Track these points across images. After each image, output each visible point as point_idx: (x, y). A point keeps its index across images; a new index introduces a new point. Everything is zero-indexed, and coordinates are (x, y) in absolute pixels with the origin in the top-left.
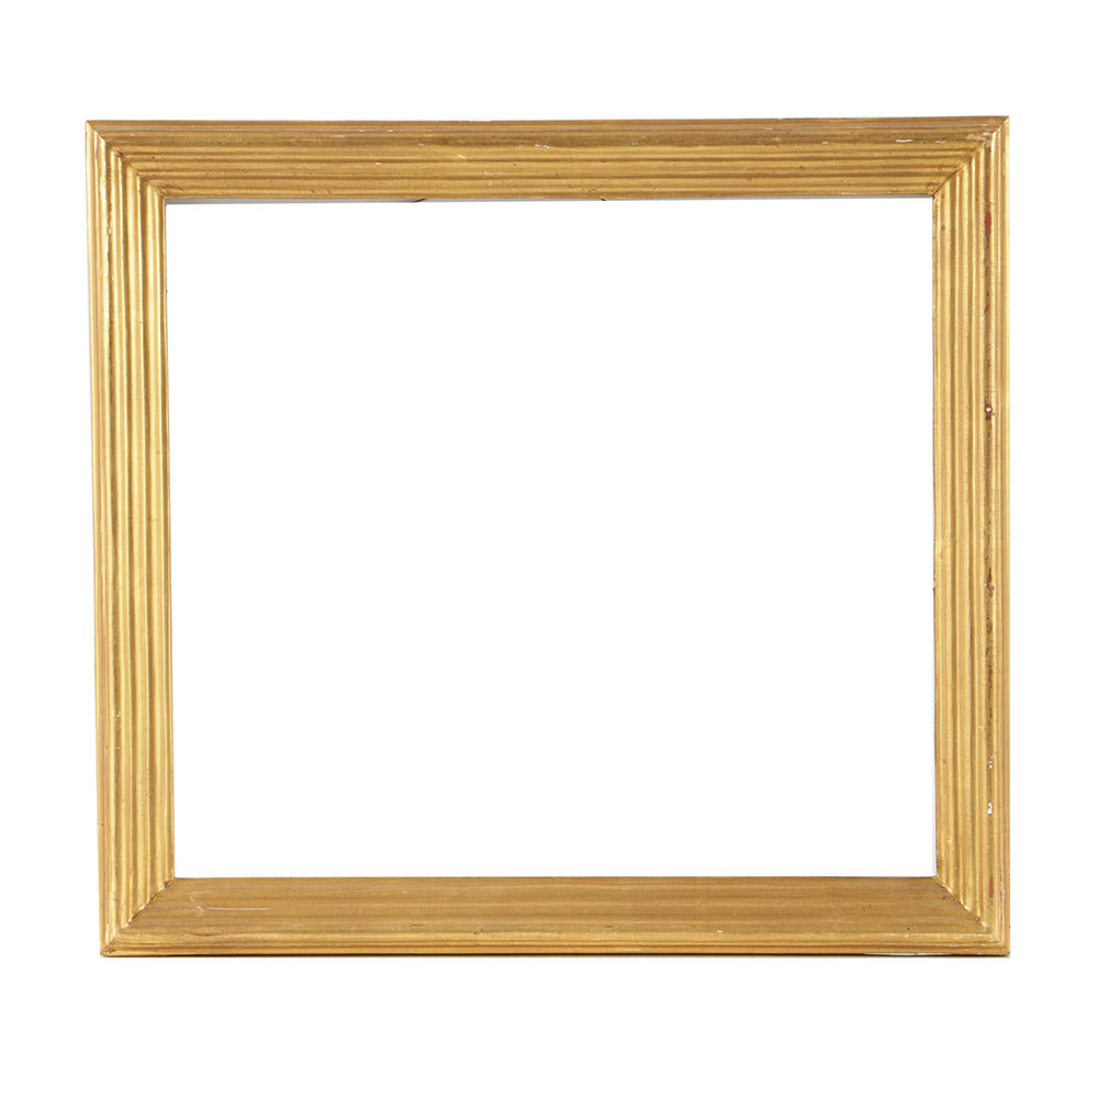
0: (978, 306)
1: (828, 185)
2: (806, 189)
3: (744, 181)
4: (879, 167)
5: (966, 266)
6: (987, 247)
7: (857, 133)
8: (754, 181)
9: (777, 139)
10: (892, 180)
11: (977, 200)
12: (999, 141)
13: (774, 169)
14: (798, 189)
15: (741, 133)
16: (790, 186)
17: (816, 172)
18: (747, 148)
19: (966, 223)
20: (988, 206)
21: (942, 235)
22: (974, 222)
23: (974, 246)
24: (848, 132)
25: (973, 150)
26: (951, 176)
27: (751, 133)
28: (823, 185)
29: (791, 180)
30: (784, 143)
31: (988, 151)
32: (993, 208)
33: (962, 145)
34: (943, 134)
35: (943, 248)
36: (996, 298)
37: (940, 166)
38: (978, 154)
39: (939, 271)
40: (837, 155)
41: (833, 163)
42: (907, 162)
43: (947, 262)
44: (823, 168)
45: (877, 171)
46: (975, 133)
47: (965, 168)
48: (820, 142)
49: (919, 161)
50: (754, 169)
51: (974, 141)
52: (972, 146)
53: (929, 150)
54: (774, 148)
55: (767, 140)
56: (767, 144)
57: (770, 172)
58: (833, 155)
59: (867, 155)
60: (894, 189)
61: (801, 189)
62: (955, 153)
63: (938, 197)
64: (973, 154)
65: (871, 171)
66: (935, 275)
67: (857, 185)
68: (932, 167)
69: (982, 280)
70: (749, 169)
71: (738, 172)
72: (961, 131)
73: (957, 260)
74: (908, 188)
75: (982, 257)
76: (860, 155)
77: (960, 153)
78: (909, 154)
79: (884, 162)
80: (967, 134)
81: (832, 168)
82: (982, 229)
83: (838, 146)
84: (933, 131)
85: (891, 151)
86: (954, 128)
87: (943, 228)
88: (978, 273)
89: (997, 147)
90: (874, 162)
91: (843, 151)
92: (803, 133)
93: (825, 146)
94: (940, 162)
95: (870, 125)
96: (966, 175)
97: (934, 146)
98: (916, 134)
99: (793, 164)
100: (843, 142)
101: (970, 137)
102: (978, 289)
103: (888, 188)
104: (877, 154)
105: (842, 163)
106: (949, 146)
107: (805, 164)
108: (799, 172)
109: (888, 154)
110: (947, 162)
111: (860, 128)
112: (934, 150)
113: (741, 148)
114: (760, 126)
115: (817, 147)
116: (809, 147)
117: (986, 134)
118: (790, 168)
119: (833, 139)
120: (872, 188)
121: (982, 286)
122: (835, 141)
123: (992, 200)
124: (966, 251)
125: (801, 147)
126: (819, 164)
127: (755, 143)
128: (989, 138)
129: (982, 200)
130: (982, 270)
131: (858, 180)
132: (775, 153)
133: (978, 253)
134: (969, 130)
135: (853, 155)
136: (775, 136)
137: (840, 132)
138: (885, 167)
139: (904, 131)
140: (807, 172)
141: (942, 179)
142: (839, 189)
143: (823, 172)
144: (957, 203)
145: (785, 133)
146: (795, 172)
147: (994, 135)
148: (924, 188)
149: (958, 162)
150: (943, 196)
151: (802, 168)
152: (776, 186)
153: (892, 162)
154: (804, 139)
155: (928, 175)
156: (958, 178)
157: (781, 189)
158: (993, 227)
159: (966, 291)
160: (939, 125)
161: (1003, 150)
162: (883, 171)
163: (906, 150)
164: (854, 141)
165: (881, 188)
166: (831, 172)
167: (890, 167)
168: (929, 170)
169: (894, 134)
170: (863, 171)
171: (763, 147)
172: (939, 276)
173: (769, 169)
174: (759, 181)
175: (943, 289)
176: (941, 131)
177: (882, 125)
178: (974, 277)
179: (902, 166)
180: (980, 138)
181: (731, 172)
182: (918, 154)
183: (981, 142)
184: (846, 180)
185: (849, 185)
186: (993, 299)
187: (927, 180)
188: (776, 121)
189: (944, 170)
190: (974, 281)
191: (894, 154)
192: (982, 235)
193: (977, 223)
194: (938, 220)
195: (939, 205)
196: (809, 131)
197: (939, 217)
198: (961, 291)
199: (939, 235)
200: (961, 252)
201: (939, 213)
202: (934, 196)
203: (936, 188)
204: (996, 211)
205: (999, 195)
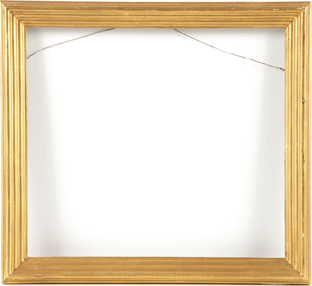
0: (300, 65)
1: (250, 25)
2: (243, 26)
3: (222, 23)
4: (267, 18)
5: (296, 52)
6: (303, 46)
7: (260, 7)
8: (225, 23)
9: (233, 9)
10: (272, 23)
11: (300, 30)
12: (308, 10)
13: (232, 19)
14: (240, 26)
15: (221, 7)
16: (238, 25)
17: (246, 20)
18: (223, 12)
19: (296, 37)
20: (304, 32)
21: (288, 42)
23: (299, 45)
24: (257, 7)
25: (299, 13)
26: (292, 22)
27: (224, 7)
28: (248, 25)
29: (237, 23)
30: (235, 10)
31: (304, 13)
33: (295, 11)
34: (289, 7)
35: (288, 46)
36: (306, 63)
37: (288, 18)
38: (301, 14)
39: (287, 54)
40: (253, 14)
41: (252, 17)
42: (277, 17)
43: (290, 51)
44: (249, 19)
45: (267, 20)
46: (300, 7)
47: (296, 19)
48: (247, 10)
49: (281, 17)
50: (225, 19)
51: (299, 10)
52: (298, 11)
53: (284, 13)
54: (232, 12)
56: (230, 10)
57: (231, 20)
58: (252, 14)
59: (263, 14)
60: (272, 26)
61: (241, 26)
62: (293, 14)
63: (287, 29)
64: (299, 14)
65: (264, 20)
67: (260, 24)
68: (285, 18)
69: (302, 57)
70: (224, 19)
71: (220, 20)
72: (295, 6)
73: (293, 50)
74: (277, 26)
75: (302, 49)
76: (261, 14)
77: (295, 14)
78: (277, 14)
79: (269, 17)
80: (297, 7)
81: (251, 19)
82: (302, 39)
83: (253, 11)
84: (285, 7)
85: (271, 13)
86: (293, 5)
87: (289, 39)
88: (300, 54)
89: (307, 12)
90: (266, 17)
91: (255, 13)
92: (242, 7)
93: (249, 11)
94: (288, 17)
95: (264, 4)
96: (296, 21)
97: (286, 12)
98: (280, 7)
99: (239, 17)
100: (255, 10)
101: (298, 8)
102: (300, 60)
103: (270, 26)
104: (267, 14)
105: (255, 17)
106: (290, 11)
107: (242, 17)
108: (240, 20)
109: (270, 14)
110: (290, 17)
111: (261, 6)
112: (286, 13)
113: (221, 12)
114: (228, 4)
115: (247, 12)
116: (244, 12)
117: (303, 7)
118: (237, 19)
119: (252, 9)
120: (265, 26)
121: (302, 59)
122: (253, 10)
123: (305, 30)
124: (296, 47)
125: (241, 12)
126: (247, 17)
127: (225, 10)
128: (304, 9)
129: (302, 30)
130: (302, 53)
131: (260, 23)
132: (233, 13)
133: (300, 47)
134: (298, 6)
135: (259, 14)
136: (232, 8)
137: (254, 7)
138: (269, 18)
139: (276, 6)
140: (243, 20)
141: (288, 23)
142: (254, 26)
143: (248, 20)
144: (294, 31)
145: (236, 7)
146: (239, 20)
147: (306, 8)
148: (282, 26)
149: (294, 17)
150: (289, 28)
151: (241, 19)
152: (233, 25)
153: (272, 17)
154: (242, 9)
155: (284, 21)
156: (294, 22)
157: (234, 26)
158: (305, 39)
159: (296, 60)
160: (287, 4)
161: (309, 13)
162: (268, 20)
163: (276, 13)
164: (259, 10)
165: (268, 26)
166: (251, 20)
167: (271, 18)
168: (284, 20)
169: (273, 7)
170: (262, 20)
171: (228, 12)
172: (287, 55)
173: (230, 19)
174: (227, 23)
175: (288, 60)
176: (288, 6)
177: (268, 4)
178: (299, 56)
179: (275, 18)
180: (301, 9)
181: (217, 20)
182: (281, 14)
183: (302, 10)
184: (256, 23)
185: (257, 24)
186: (305, 63)
187: (283, 23)
188: (233, 3)
189: (289, 20)
190: (299, 57)
191: (272, 14)
192: (302, 42)
193: (300, 37)
194: (287, 37)
195: (287, 31)
196: (244, 6)
197: (287, 35)
198: (294, 60)
199: (287, 42)
200: (295, 47)
201: (287, 34)
202: (285, 28)
203: (286, 26)
204: (307, 33)
205: (308, 28)
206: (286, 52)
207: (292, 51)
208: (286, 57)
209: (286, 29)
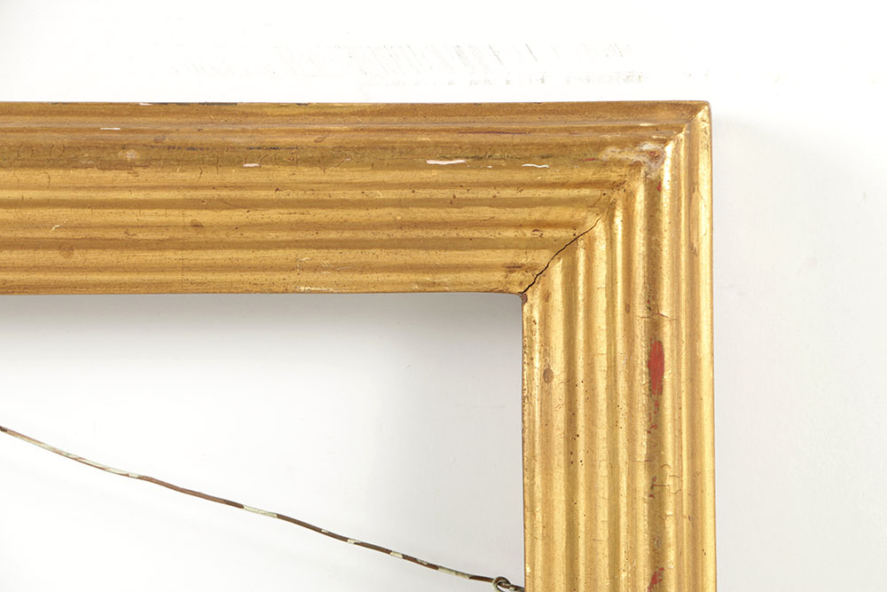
0: (634, 572)
1: (264, 269)
2: (210, 277)
3: (55, 256)
4: (389, 225)
5: (603, 470)
6: (655, 427)
7: (330, 141)
8: (78, 257)
9: (130, 155)
10: (422, 256)
11: (628, 308)
12: (683, 164)
13: (126, 227)
14: (190, 277)
15: (39, 138)
16: (172, 268)
17: (234, 236)
18: (57, 175)
19: (602, 363)
20: (654, 325)
21: (546, 393)
22: (621, 363)
23: (622, 423)
24: (310, 140)
25: (617, 186)
26: (565, 249)
27: (64, 139)
28: (252, 269)
29: (171, 256)
30: (146, 164)
31: (654, 188)
32: (667, 331)
33: (589, 174)
34: (544, 145)
35: (547, 423)
36: (679, 555)
37: (538, 225)
38: (630, 196)
39: (538, 480)
40: (282, 195)
41: (273, 215)
42: (455, 214)
43: (559, 458)
44: (251, 226)
45: (383, 235)
46: (621, 144)
47: (600, 230)
48: (237, 163)
49: (487, 213)
50: (76, 227)
51: (620, 163)
52: (614, 176)
53: (507, 185)
54: (123, 176)
55: (104, 155)
56: (105, 166)
57: (120, 234)
58: (272, 194)
59: (356, 195)
60: (428, 278)
61: (199, 277)
62: (575, 193)
63: (535, 298)
64: (618, 196)
65: (368, 235)
66: (528, 490)
67: (336, 268)
68: (519, 225)
69: (643, 508)
70: (65, 227)
71: (38, 234)
72: (587, 137)
73: (581, 455)
74: (463, 276)
75: (642, 452)
76: (339, 194)
77: (585, 192)
78: (460, 194)
79: (398, 214)
80: (602, 146)
81: (272, 226)
82: (642, 379)
83: (283, 174)
84: (517, 139)
85: (414, 186)
86: (570, 131)
87: (547, 375)
88: (632, 490)
89: (676, 178)
90: (375, 214)
91: (295, 186)
92: (195, 139)
93: (251, 172)
94: (537, 214)
95: (365, 122)
96: (601, 247)
97: (520, 176)
98: (476, 146)
99: (175, 216)
100: (294, 162)
101: (609, 153)
102: (633, 529)
103: (413, 277)
104: (381, 195)
105: (295, 216)
106: (555, 175)
107: (205, 216)
108: (192, 235)
109: (407, 194)
110: (555, 214)
111: (338, 132)
112: (521, 186)
113: (40, 176)
114: (94, 122)
115: (233, 175)
116: (211, 176)
117: (648, 146)
118: (167, 227)
119: (270, 154)
120: (374, 277)
121: (643, 524)
122: (277, 161)
123: (666, 311)
124: (602, 432)
125: (190, 176)
126: (238, 216)
127: (72, 164)
128: (656, 157)
129: (640, 310)
130: (642, 483)
131: (336, 256)
132: (130, 188)
133: (632, 439)
134: (608, 137)
135: (323, 195)
136: (124, 148)
137: (290, 140)
138: (401, 225)
139: (446, 138)
140: (209, 235)
141: (542, 257)
142: (293, 277)
143: (249, 235)
144: (581, 314)
145: (150, 139)
146: (180, 235)
147: (669, 149)
148: (498, 276)
149: (580, 214)
150: (547, 297)
151: (197, 226)
152: (135, 269)
153: (420, 214)
154: (197, 155)
155: (508, 245)
156: (581, 255)
157: (147, 277)
158: (667, 376)
159: (603, 533)
160: (533, 122)
161: (692, 186)
162: (398, 234)
163: (452, 185)
164: (323, 159)
165: (394, 277)
166: (272, 236)
167: (415, 225)
168: (510, 233)
169: (423, 145)
170: (347, 235)
171: (95, 175)
172: (539, 494)
173: (116, 227)
174: (94, 256)
175: (548, 526)
176: (538, 138)
177: (394, 124)
178: (623, 501)
179: (444, 224)
180: (633, 157)
181: (20, 234)
182: (483, 194)
183: (636, 166)
184: (307, 256)
185: (316, 268)
186: (671, 555)
187: (508, 257)
188: (133, 109)
189: (548, 233)
190: (623, 508)
191: (422, 194)
192: (642, 398)
193: (631, 366)
194: (537, 356)
195: (536, 315)
196: (210, 135)
197: (537, 347)
198: (591, 531)
199: (536, 392)
200: (592, 435)
201: (537, 337)
202: (523, 297)
203: (530, 277)
204: (677, 336)
205: (683, 298)
206: (528, 469)
207: (571, 463)
208: (529, 508)
209: (525, 300)
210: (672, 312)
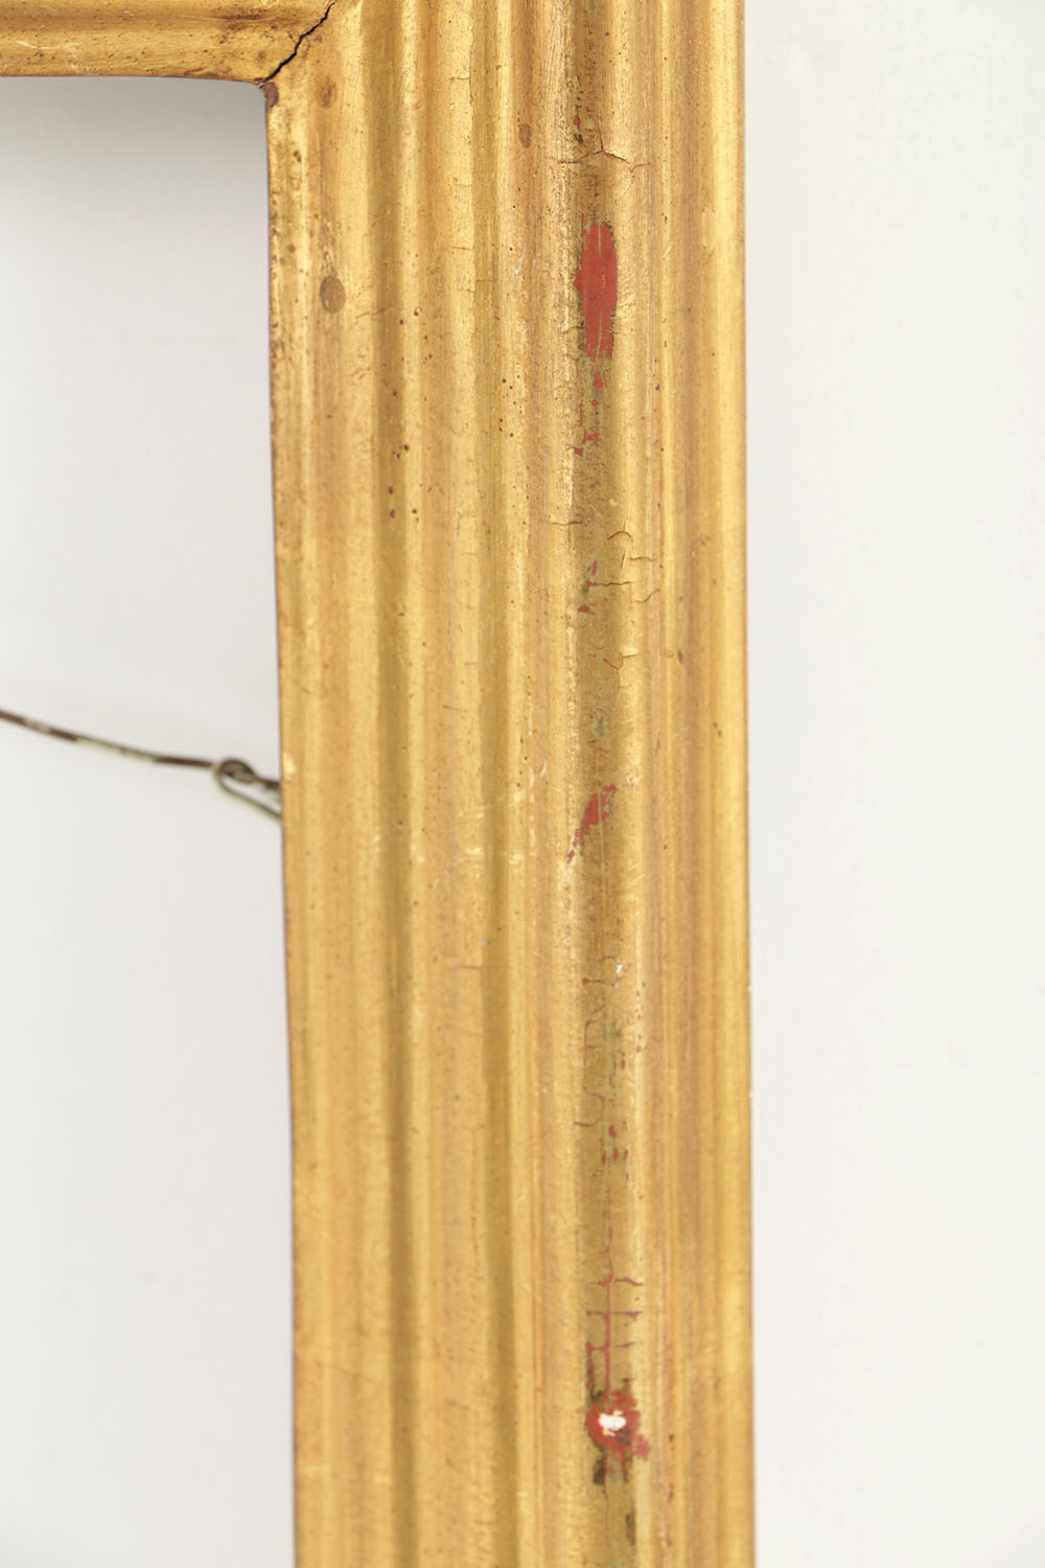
0: (542, 791)
5: (467, 539)
6: (595, 436)
11: (526, 134)
19: (463, 270)
20: (593, 183)
21: (329, 337)
22: (511, 273)
23: (516, 425)
32: (625, 192)
35: (330, 414)
36: (653, 750)
39: (310, 548)
43: (362, 502)
60: (24, 43)
63: (295, 94)
66: (286, 573)
69: (564, 637)
73: (414, 495)
74: (112, 40)
75: (562, 500)
82: (562, 319)
87: (330, 292)
88: (539, 592)
102: (539, 687)
121: (564, 678)
123: (621, 144)
124: (465, 444)
129: (556, 143)
130: (563, 576)
133: (537, 466)
144: (410, 142)
148: (203, 39)
150: (326, 94)
158: (625, 316)
159: (468, 691)
172: (311, 585)
175: (335, 665)
178: (516, 619)
186: (634, 751)
190: (517, 634)
192: (562, 367)
193: (535, 285)
194: (303, 242)
195: (300, 138)
197: (303, 218)
198: (441, 685)
199: (303, 332)
200: (440, 451)
201: (303, 195)
202: (268, 88)
203: (281, 43)
204: (649, 206)
205: (666, 106)
206: (284, 522)
207: (390, 515)
208: (288, 618)
209: (272, 98)
210: (636, 146)
